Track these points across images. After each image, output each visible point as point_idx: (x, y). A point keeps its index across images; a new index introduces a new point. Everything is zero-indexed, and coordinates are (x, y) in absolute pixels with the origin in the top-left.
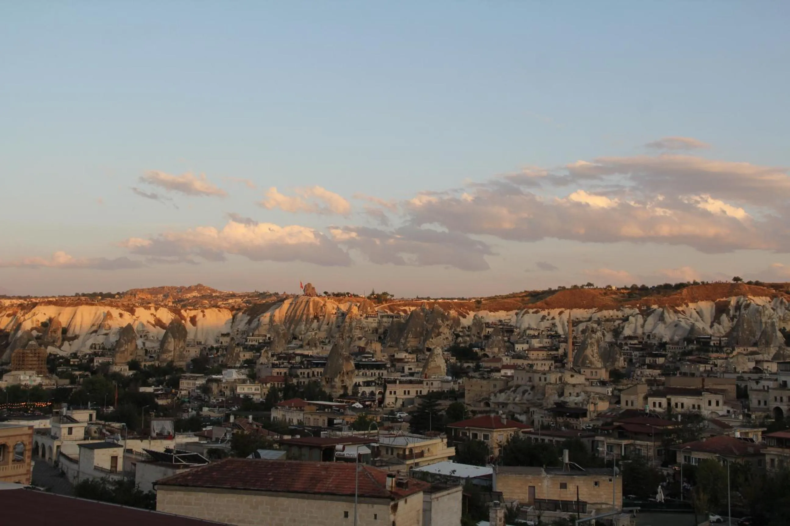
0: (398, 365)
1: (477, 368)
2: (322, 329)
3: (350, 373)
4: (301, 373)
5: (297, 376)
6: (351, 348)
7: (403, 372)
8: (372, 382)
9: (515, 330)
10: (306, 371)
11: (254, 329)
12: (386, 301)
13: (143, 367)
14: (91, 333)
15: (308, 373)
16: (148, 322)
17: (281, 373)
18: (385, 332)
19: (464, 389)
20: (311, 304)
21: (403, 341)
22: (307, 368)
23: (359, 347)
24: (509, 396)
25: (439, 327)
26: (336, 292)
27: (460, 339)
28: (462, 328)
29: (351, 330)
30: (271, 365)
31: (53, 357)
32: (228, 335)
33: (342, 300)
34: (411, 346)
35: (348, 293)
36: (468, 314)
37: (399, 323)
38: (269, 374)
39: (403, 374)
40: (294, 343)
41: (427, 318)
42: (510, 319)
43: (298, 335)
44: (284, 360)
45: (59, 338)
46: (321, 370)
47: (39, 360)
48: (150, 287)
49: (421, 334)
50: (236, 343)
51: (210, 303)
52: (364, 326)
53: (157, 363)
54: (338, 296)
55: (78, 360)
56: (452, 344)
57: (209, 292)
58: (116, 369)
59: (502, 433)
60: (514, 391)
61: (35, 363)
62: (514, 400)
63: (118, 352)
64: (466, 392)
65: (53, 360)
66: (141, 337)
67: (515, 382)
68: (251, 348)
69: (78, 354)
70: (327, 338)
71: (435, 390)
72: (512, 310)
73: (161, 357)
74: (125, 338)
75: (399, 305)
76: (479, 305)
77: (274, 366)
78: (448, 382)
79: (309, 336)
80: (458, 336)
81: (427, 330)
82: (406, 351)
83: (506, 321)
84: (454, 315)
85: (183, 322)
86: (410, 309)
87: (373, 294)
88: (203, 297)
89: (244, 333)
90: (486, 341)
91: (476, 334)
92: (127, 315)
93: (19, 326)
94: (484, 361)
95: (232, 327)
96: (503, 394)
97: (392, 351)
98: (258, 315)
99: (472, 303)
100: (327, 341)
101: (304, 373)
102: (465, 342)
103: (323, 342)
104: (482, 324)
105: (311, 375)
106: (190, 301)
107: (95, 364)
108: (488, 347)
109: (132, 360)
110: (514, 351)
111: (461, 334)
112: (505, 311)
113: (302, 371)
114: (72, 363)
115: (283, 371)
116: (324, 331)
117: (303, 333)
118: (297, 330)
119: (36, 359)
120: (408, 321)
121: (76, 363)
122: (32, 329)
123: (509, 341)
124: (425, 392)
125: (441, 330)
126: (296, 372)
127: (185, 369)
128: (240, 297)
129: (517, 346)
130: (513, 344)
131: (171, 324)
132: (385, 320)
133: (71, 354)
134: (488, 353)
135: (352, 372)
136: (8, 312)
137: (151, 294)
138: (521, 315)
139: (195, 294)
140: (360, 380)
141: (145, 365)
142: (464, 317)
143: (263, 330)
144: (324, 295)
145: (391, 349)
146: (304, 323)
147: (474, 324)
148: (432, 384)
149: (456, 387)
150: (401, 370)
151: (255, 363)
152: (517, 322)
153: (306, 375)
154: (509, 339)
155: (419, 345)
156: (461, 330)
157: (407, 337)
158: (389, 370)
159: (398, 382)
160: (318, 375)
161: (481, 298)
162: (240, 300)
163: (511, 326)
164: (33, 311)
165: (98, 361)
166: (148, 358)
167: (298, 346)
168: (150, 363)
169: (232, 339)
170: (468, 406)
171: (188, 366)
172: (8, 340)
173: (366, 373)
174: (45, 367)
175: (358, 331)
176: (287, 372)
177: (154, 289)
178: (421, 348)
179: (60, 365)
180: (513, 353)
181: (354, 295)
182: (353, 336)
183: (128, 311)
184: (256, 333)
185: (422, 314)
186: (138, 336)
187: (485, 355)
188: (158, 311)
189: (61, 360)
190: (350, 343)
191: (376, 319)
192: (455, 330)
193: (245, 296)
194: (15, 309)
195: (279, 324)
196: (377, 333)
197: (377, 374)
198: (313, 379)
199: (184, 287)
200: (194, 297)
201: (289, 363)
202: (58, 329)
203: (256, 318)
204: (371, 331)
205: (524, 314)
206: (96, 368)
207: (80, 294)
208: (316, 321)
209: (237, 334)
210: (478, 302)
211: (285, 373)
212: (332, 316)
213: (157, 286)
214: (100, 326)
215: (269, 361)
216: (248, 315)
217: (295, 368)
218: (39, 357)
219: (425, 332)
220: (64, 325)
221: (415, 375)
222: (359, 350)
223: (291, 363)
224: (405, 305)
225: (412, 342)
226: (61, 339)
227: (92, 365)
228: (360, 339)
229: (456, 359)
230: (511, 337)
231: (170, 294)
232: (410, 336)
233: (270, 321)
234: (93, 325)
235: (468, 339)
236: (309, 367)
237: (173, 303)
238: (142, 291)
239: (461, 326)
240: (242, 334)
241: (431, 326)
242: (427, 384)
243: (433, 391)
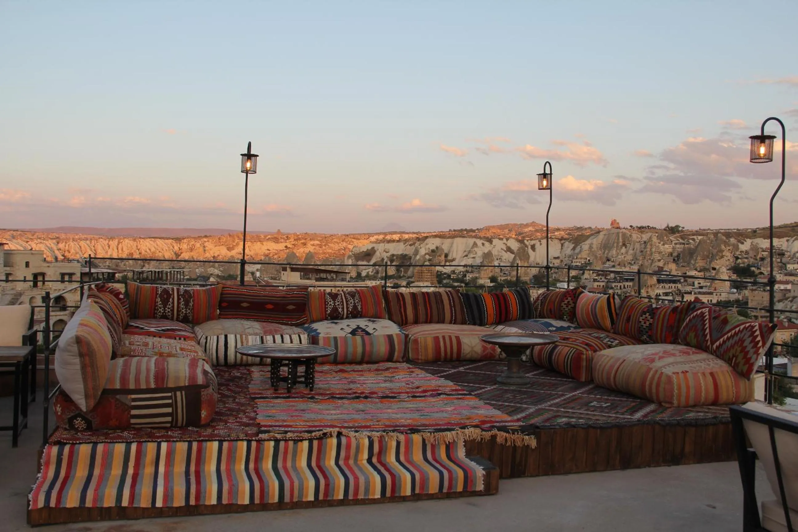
0: (690, 280)
1: (755, 283)
2: (629, 253)
3: (653, 286)
4: (615, 286)
5: (612, 288)
6: (652, 267)
7: (694, 285)
8: (670, 293)
9: (786, 253)
10: (619, 284)
11: (578, 254)
12: (678, 232)
13: (499, 281)
14: (464, 257)
15: (621, 286)
16: (502, 249)
17: (600, 286)
18: (678, 256)
19: (748, 299)
20: (620, 235)
21: (693, 262)
22: (620, 282)
23: (659, 267)
24: (786, 305)
25: (722, 251)
26: (639, 226)
27: (739, 261)
28: (740, 252)
29: (651, 254)
30: (592, 280)
31: (439, 273)
32: (558, 258)
33: (644, 231)
34: (700, 267)
35: (648, 226)
36: (746, 241)
37: (690, 249)
38: (591, 286)
39: (694, 288)
40: (608, 264)
41: (712, 245)
42: (781, 245)
43: (611, 258)
44: (602, 276)
45: (443, 260)
46: (631, 284)
47: (431, 275)
48: (499, 224)
49: (708, 257)
50: (565, 263)
51: (542, 235)
52: (661, 251)
53: (509, 278)
54: (641, 229)
55: (456, 275)
56: (733, 264)
57: (540, 227)
58: (481, 282)
59: (784, 333)
60: (791, 301)
61: (428, 277)
62: (791, 308)
63: (481, 270)
64: (749, 301)
65: (440, 275)
66: (497, 259)
67: (792, 294)
68: (576, 268)
69: (456, 271)
70: (633, 260)
71: (723, 299)
72: (783, 238)
73: (511, 274)
74: (487, 260)
75: (689, 235)
76: (755, 234)
77: (595, 280)
78: (734, 293)
79: (619, 258)
80: (737, 258)
81: (712, 254)
82: (696, 270)
83: (778, 246)
84: (734, 242)
85: (526, 248)
86: (697, 238)
87: (668, 227)
88: (537, 231)
89: (570, 256)
90: (762, 262)
91: (753, 256)
92: (487, 244)
93: (416, 252)
94: (760, 278)
95: (561, 252)
96: (781, 303)
97: (684, 270)
98: (580, 243)
99: (749, 232)
100: (633, 262)
101: (617, 286)
102: (743, 263)
103: (630, 263)
104: (758, 248)
105: (622, 287)
106: (527, 234)
107: (467, 278)
108: (764, 267)
109: (492, 276)
110: (786, 269)
111: (740, 257)
112: (777, 238)
113: (616, 284)
114: (452, 277)
115: (602, 284)
116: (630, 255)
117: (614, 256)
118: (610, 254)
119: (430, 274)
120: (697, 247)
121: (455, 278)
122: (426, 254)
123: (781, 262)
124: (714, 301)
125: (724, 254)
126: (611, 285)
127: (528, 282)
128: (563, 230)
129: (788, 266)
130: (785, 264)
131: (518, 250)
132: (678, 246)
133: (451, 271)
134: (763, 272)
135: (655, 285)
136: (410, 243)
137: (500, 229)
138: (792, 242)
139: (530, 228)
140: (661, 291)
141: (501, 279)
142: (743, 243)
143: (584, 254)
144: (630, 228)
145: (683, 268)
146: (615, 249)
147: (752, 249)
148: (720, 295)
149: (740, 298)
150: (692, 284)
151: (580, 278)
152: (788, 247)
153: (619, 288)
154: (781, 260)
155: (705, 265)
156: (740, 253)
157: (696, 260)
158: (683, 284)
159: (693, 293)
160: (628, 287)
161: (756, 229)
162: (563, 233)
163: (782, 250)
164: (426, 242)
165: (469, 277)
166: (502, 274)
167: (611, 266)
168: (505, 278)
169: (562, 261)
170: (751, 312)
171: (530, 280)
172: (411, 261)
173: (665, 287)
174: (435, 280)
175: (657, 254)
176: (605, 286)
177: (501, 225)
178: (707, 267)
179: (445, 278)
180: (785, 271)
181: (653, 228)
182: (654, 258)
183: (488, 241)
184: (579, 256)
185: (708, 241)
186: (495, 259)
187: (761, 273)
188: (509, 241)
189: (445, 276)
190: (651, 264)
191: (671, 245)
192: (735, 254)
193: (567, 230)
194: (415, 241)
195: (596, 250)
196: (672, 256)
197: (673, 287)
198: (624, 290)
199: (523, 224)
200: (530, 230)
201: (605, 278)
202: (442, 254)
203: (579, 245)
204: (667, 255)
205: (793, 241)
206: (468, 281)
207: (452, 230)
208: (624, 247)
209: (565, 257)
210: (754, 231)
211: (603, 286)
212: (637, 243)
213: (503, 223)
214: (470, 252)
215: (590, 276)
216: (573, 243)
217: (610, 282)
218: (431, 273)
219: (711, 255)
220: (446, 251)
221: (704, 288)
222: (659, 269)
223: (607, 279)
224: (693, 235)
225: (700, 263)
226: (444, 261)
227: (465, 279)
228: (659, 260)
229: (737, 276)
230: (783, 259)
231: (513, 229)
232: (699, 258)
233: (589, 248)
234: (465, 251)
235: (746, 260)
236: (621, 281)
237: (516, 235)
238: (494, 227)
239: (740, 250)
240: (569, 257)
241: (716, 251)
242: (717, 295)
243: (721, 300)
